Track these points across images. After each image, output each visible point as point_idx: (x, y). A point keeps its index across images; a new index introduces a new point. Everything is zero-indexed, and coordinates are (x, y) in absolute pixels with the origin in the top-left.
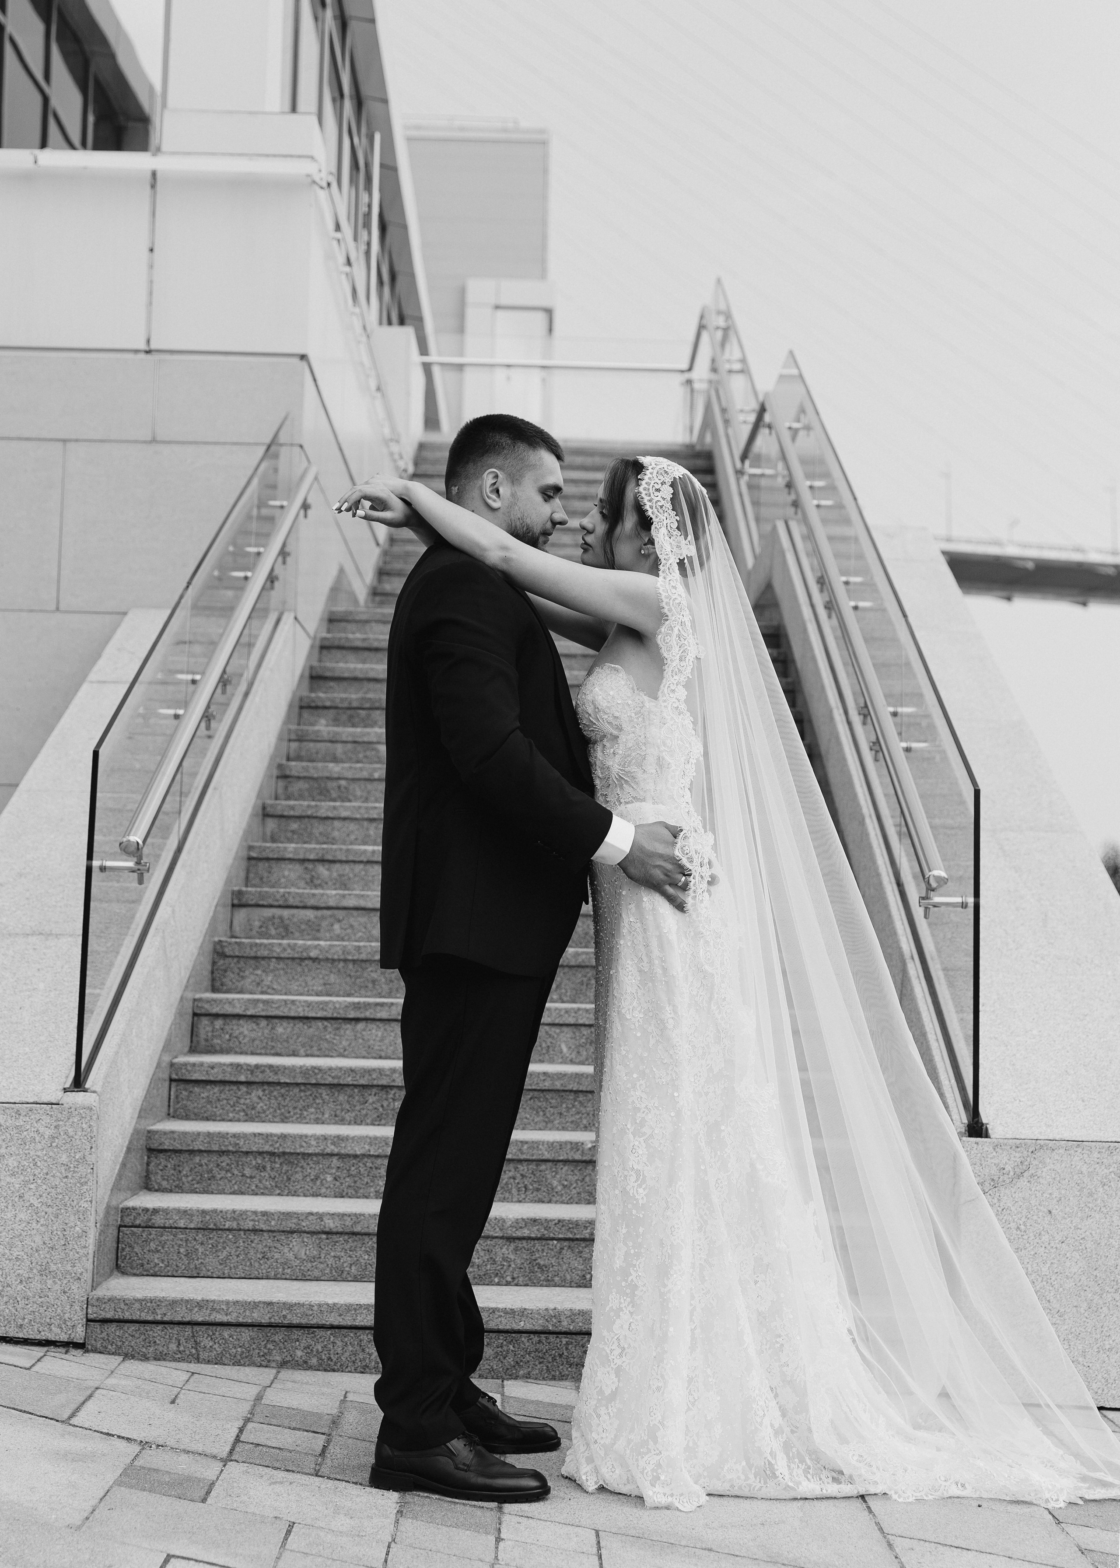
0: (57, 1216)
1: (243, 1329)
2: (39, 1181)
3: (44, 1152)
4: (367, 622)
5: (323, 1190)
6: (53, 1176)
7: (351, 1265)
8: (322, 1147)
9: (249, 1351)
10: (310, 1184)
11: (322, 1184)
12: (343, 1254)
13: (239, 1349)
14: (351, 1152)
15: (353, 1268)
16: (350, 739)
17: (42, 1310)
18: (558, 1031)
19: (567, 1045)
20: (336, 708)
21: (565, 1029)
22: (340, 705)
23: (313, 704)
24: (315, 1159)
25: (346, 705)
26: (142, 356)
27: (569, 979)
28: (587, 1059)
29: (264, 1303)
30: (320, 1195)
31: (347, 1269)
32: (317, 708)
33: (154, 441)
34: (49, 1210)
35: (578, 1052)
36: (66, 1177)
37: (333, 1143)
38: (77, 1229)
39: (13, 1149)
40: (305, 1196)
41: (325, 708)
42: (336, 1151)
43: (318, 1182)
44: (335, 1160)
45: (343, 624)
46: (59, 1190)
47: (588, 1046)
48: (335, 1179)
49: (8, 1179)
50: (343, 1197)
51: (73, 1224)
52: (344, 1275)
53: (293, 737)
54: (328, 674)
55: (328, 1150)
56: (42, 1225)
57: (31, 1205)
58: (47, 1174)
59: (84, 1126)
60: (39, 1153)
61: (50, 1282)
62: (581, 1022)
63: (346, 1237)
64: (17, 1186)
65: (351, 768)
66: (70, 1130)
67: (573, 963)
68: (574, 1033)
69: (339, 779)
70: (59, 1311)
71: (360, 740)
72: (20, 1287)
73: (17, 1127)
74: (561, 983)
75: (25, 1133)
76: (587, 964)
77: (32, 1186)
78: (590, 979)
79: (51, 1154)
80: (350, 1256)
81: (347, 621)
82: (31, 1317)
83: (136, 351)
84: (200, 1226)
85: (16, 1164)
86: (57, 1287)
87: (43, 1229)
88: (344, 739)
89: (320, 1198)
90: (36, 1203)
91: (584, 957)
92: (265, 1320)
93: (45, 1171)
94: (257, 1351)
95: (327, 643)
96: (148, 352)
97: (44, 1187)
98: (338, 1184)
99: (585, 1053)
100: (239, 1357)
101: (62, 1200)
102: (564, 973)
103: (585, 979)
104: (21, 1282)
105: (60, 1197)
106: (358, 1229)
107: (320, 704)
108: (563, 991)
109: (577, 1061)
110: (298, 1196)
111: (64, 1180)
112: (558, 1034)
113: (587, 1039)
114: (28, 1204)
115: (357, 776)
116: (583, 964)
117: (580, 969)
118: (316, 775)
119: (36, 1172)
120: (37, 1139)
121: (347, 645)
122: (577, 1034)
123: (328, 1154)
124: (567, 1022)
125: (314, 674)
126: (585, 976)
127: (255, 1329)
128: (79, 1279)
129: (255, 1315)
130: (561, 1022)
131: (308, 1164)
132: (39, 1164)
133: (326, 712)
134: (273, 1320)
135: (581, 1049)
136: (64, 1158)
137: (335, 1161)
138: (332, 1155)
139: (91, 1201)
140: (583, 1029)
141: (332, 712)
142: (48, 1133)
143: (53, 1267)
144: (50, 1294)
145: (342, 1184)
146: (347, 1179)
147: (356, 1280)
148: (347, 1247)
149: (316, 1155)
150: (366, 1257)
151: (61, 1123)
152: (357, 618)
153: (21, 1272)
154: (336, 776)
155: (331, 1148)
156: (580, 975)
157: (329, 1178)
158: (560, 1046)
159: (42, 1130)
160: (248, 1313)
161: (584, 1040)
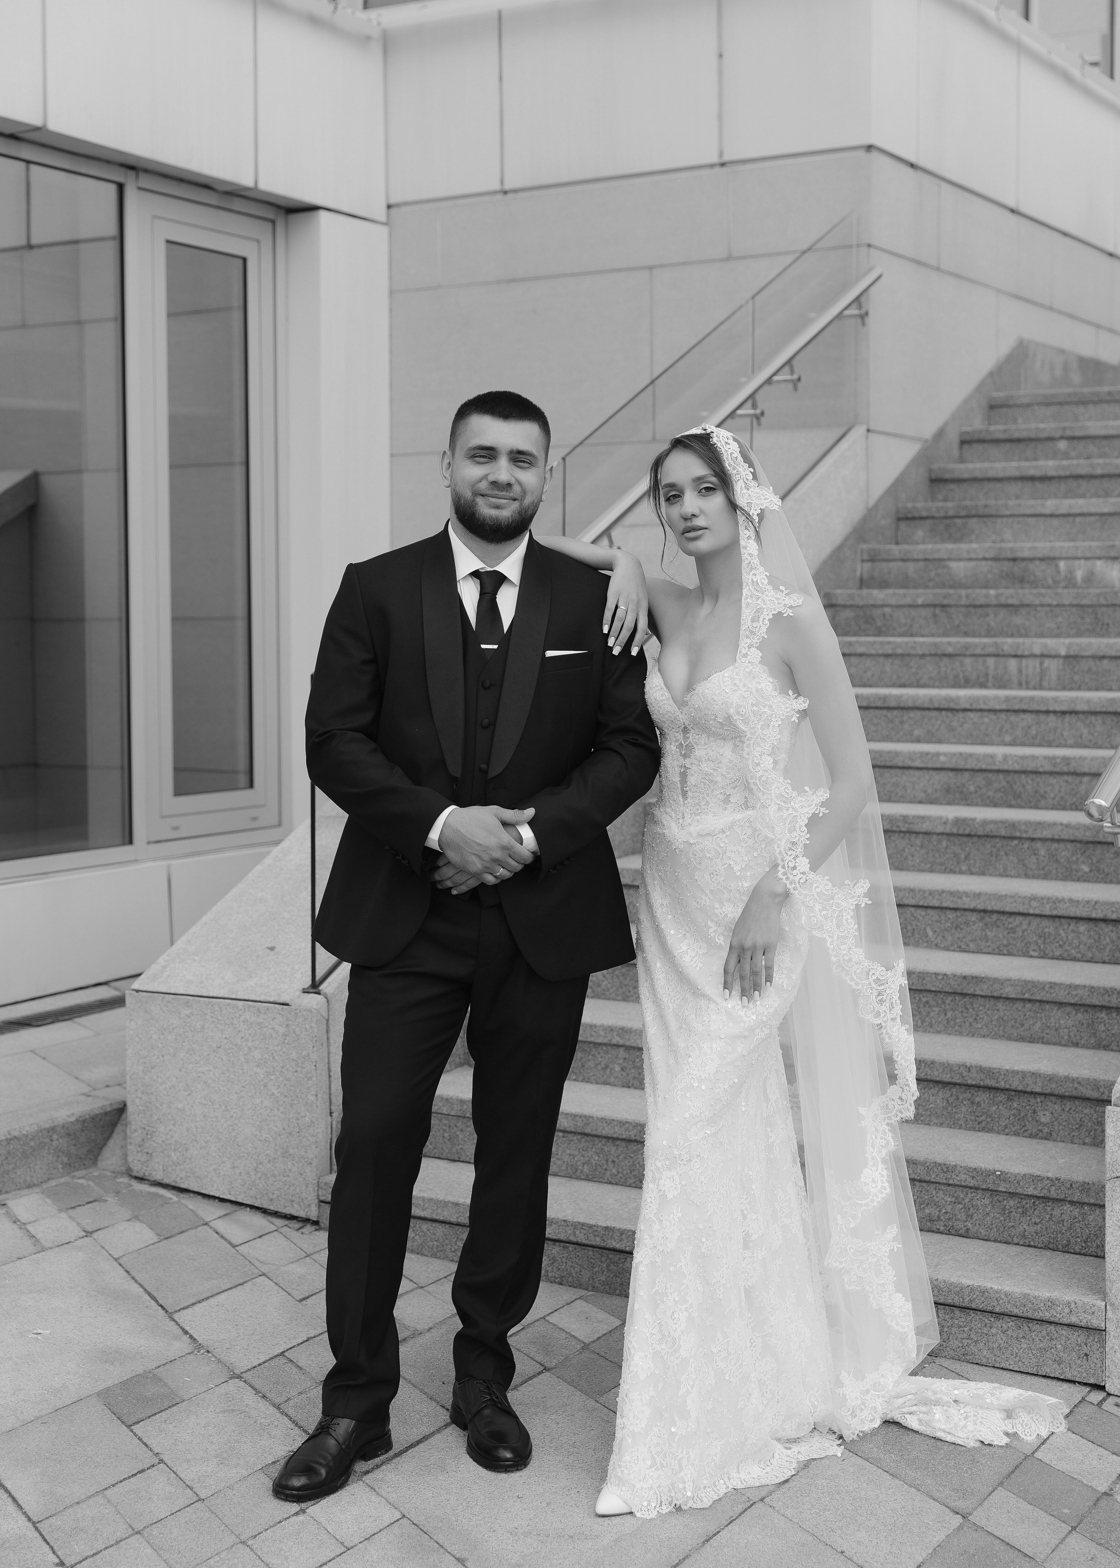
0: (292, 1105)
1: (437, 1225)
2: (277, 1073)
3: (280, 1048)
4: (1029, 405)
5: (612, 1080)
6: (287, 1070)
7: (584, 1164)
8: (609, 1038)
9: (443, 1246)
10: (602, 1072)
11: (611, 1073)
12: (576, 1153)
13: (435, 1243)
14: (634, 1045)
15: (586, 1167)
16: (921, 557)
17: (286, 1188)
18: (923, 913)
19: (932, 929)
20: (933, 518)
21: (930, 912)
22: (936, 515)
23: (910, 515)
24: (605, 1048)
25: (942, 514)
26: (718, 170)
27: (978, 850)
28: (952, 945)
29: (453, 1203)
30: (609, 1084)
31: (581, 1167)
32: (913, 518)
33: (730, 258)
34: (286, 1100)
35: (944, 937)
36: (296, 1071)
37: (618, 1035)
38: (307, 1119)
39: (257, 1043)
40: (597, 1083)
41: (922, 518)
42: (621, 1042)
43: (608, 1071)
44: (621, 1050)
45: (1004, 410)
46: (292, 1083)
47: (953, 931)
48: (622, 1069)
49: (255, 1069)
50: (629, 1087)
51: (303, 1114)
52: (578, 1173)
53: (865, 557)
54: (948, 476)
55: (614, 1041)
56: (282, 1113)
57: (273, 1094)
58: (283, 1067)
59: (307, 1026)
60: (276, 1048)
61: (290, 1164)
62: (945, 905)
63: (579, 1137)
64: (262, 1076)
65: (894, 594)
66: (297, 1029)
67: (980, 833)
68: (940, 916)
69: (883, 606)
70: (298, 1190)
71: (931, 557)
72: (269, 1165)
73: (259, 1024)
74: (969, 854)
75: (265, 1029)
76: (996, 834)
77: (273, 1077)
78: (999, 850)
79: (285, 1050)
80: (583, 1156)
81: (1008, 406)
82: (278, 1193)
83: (712, 166)
84: (459, 1114)
85: (260, 1057)
86: (295, 1169)
87: (282, 1116)
88: (915, 557)
89: (608, 1086)
90: (276, 1092)
91: (992, 826)
92: (453, 1219)
93: (281, 1065)
94: (450, 1247)
95: (967, 438)
96: (723, 165)
97: (281, 1079)
98: (625, 1074)
99: (950, 938)
100: (435, 1250)
101: (294, 1092)
102: (973, 843)
103: (994, 850)
104: (269, 1161)
105: (293, 1088)
106: (588, 1130)
107: (916, 515)
108: (972, 862)
109: (942, 946)
110: (591, 1083)
111: (296, 1074)
112: (923, 917)
113: (952, 923)
114: (270, 1093)
115: (901, 602)
116: (991, 834)
117: (989, 840)
118: (861, 603)
119: (276, 1064)
120: (274, 1035)
121: (988, 437)
122: (943, 917)
123: (614, 1045)
124: (931, 905)
125: (933, 476)
126: (995, 847)
127: (447, 1226)
128: (311, 1163)
129: (445, 1213)
130: (925, 904)
131: (599, 1053)
132: (276, 1058)
133: (922, 522)
134: (459, 1220)
135: (946, 934)
136: (294, 1055)
137: (622, 1053)
138: (618, 1046)
139: (316, 1095)
140: (948, 912)
141: (928, 523)
142: (282, 1030)
143: (291, 1151)
144: (291, 1174)
145: (628, 1074)
146: (633, 1071)
147: (587, 1179)
148: (580, 1146)
149: (605, 1044)
150: (597, 1158)
151: (290, 1022)
152: (1019, 402)
153: (268, 1152)
154: (880, 603)
155: (616, 1040)
156: (989, 846)
157: (617, 1068)
158: (925, 929)
159: (277, 1027)
160: (440, 1211)
161: (948, 924)
